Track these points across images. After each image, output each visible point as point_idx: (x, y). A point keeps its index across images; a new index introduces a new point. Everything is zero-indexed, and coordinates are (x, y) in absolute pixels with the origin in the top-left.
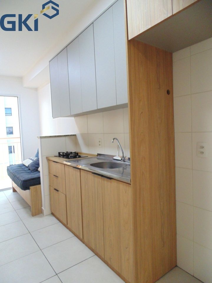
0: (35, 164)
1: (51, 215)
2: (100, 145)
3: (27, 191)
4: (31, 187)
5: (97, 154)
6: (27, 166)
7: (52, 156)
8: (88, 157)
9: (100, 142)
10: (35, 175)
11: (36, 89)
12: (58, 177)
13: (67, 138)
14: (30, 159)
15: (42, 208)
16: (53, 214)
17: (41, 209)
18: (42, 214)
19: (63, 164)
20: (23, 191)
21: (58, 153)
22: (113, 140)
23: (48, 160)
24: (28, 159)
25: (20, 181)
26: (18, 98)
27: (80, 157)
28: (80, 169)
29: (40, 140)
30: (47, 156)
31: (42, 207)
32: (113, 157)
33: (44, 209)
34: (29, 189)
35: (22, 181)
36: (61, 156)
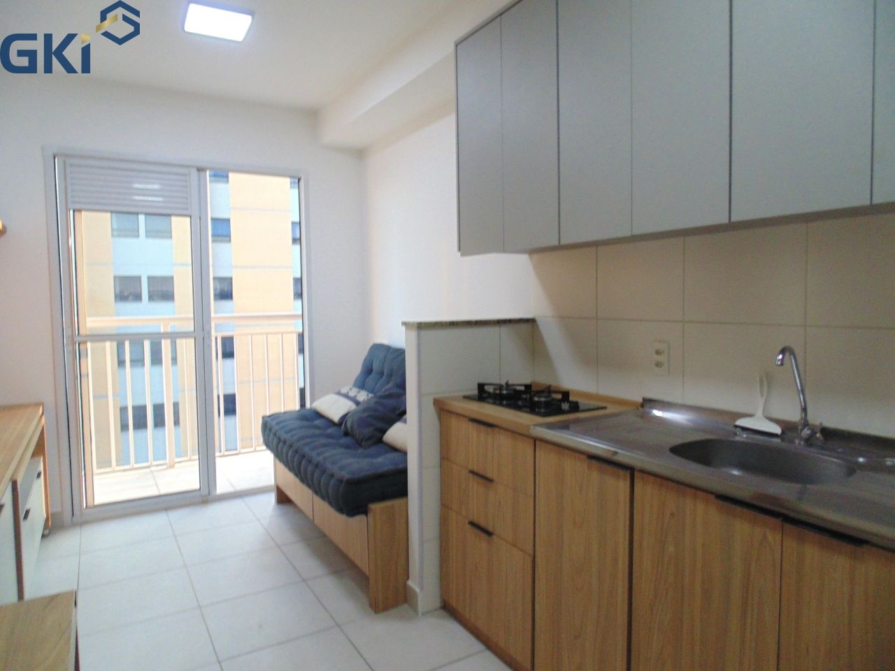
0: (371, 416)
1: (442, 612)
2: (658, 365)
3: (359, 520)
4: (376, 507)
5: (641, 400)
6: (336, 419)
7: (456, 394)
8: (605, 408)
9: (658, 353)
10: (380, 460)
11: (360, 154)
12: (490, 480)
13: (504, 329)
14: (339, 393)
15: (410, 583)
16: (448, 609)
17: (405, 587)
18: (406, 606)
19: (529, 437)
20: (342, 518)
21: (476, 387)
22: (780, 357)
23: (442, 409)
24: (336, 397)
25: (332, 482)
26: (302, 182)
27: (575, 407)
28: (631, 470)
29: (419, 336)
30: (437, 396)
31: (408, 578)
32: (735, 421)
33: (418, 590)
34: (365, 512)
35: (341, 481)
36: (488, 398)
